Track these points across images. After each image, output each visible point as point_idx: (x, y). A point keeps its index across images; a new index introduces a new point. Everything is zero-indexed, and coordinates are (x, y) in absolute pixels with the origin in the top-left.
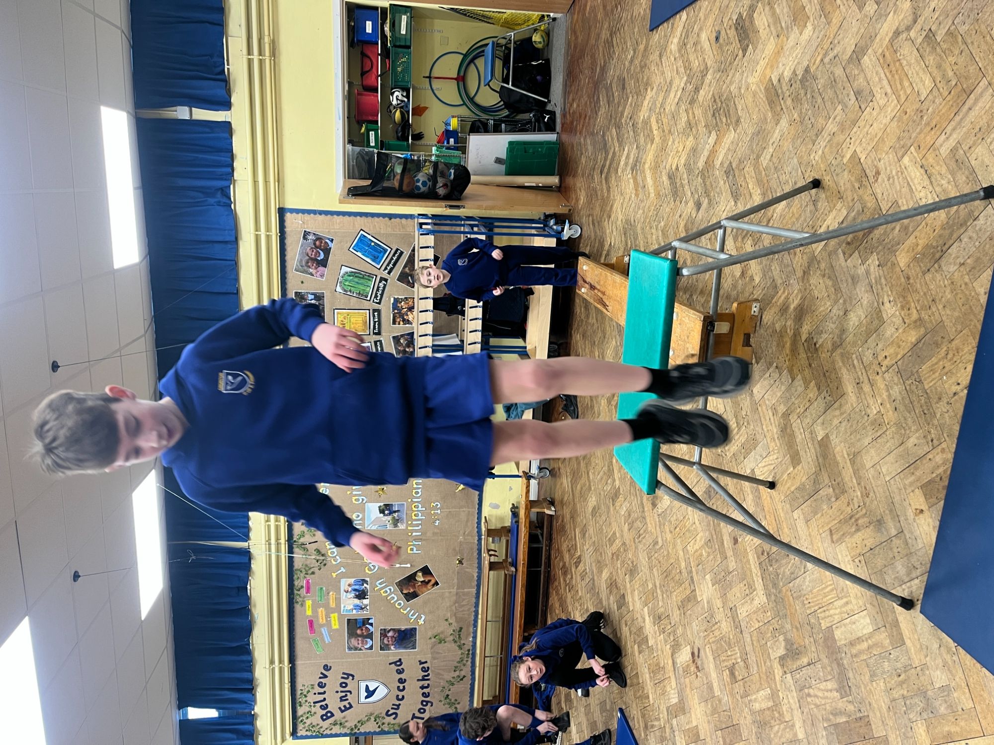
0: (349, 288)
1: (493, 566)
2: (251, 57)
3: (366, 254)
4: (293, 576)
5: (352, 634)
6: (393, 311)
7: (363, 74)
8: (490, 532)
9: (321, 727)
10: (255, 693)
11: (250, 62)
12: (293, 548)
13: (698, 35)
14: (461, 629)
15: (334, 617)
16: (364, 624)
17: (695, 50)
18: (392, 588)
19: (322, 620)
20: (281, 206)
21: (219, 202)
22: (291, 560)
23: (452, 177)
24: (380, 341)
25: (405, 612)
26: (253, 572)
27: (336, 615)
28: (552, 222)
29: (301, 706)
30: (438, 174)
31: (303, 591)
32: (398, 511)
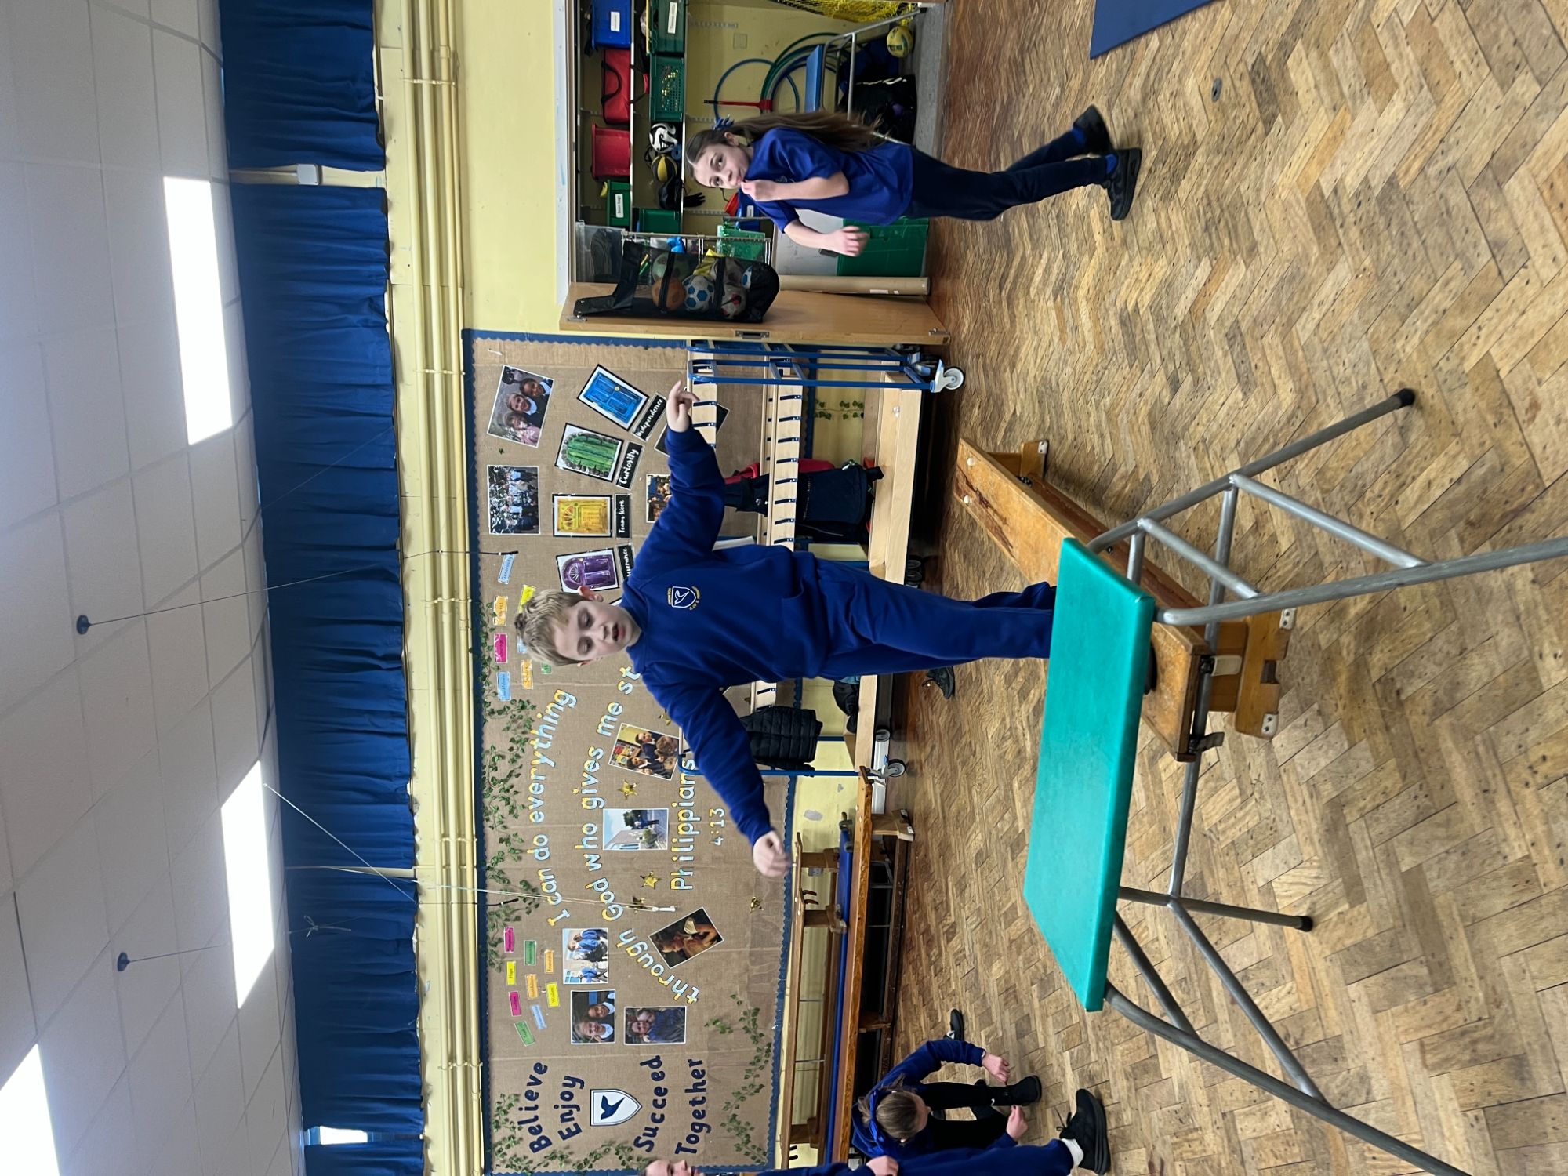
0: (578, 460)
1: (810, 918)
2: (419, 81)
3: (606, 404)
4: (486, 923)
5: (580, 1015)
6: (650, 498)
7: (605, 99)
8: (807, 859)
9: (531, 1162)
10: (426, 1106)
11: (416, 90)
12: (485, 878)
13: (1180, 80)
14: (757, 1010)
15: (552, 988)
16: (600, 1001)
17: (1174, 106)
18: (644, 944)
19: (532, 992)
20: (467, 327)
21: (366, 321)
22: (482, 899)
23: (748, 284)
24: (629, 548)
25: (666, 983)
26: (422, 917)
27: (554, 985)
28: (915, 358)
29: (498, 1127)
30: (726, 279)
31: (502, 948)
32: (655, 822)
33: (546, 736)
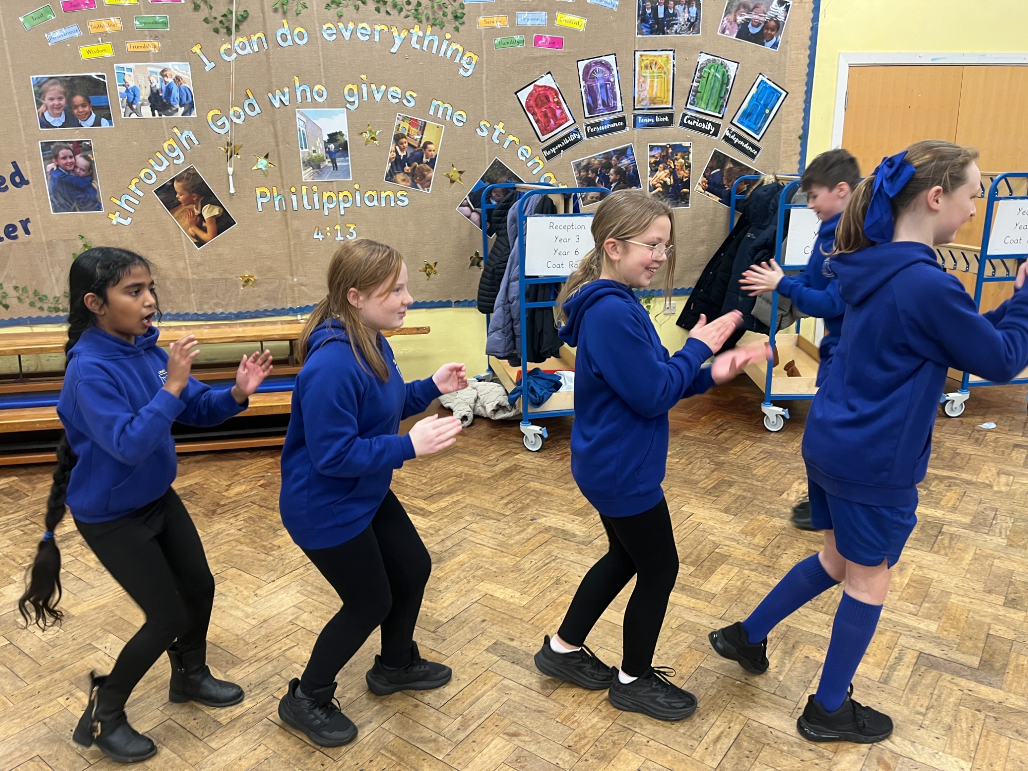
3: (754, 102)
5: (73, 85)
6: (671, 146)
16: (95, 109)
18: (180, 162)
19: (93, 25)
24: (623, 127)
25: (133, 187)
27: (111, 53)
32: (335, 167)
33: (426, 43)
